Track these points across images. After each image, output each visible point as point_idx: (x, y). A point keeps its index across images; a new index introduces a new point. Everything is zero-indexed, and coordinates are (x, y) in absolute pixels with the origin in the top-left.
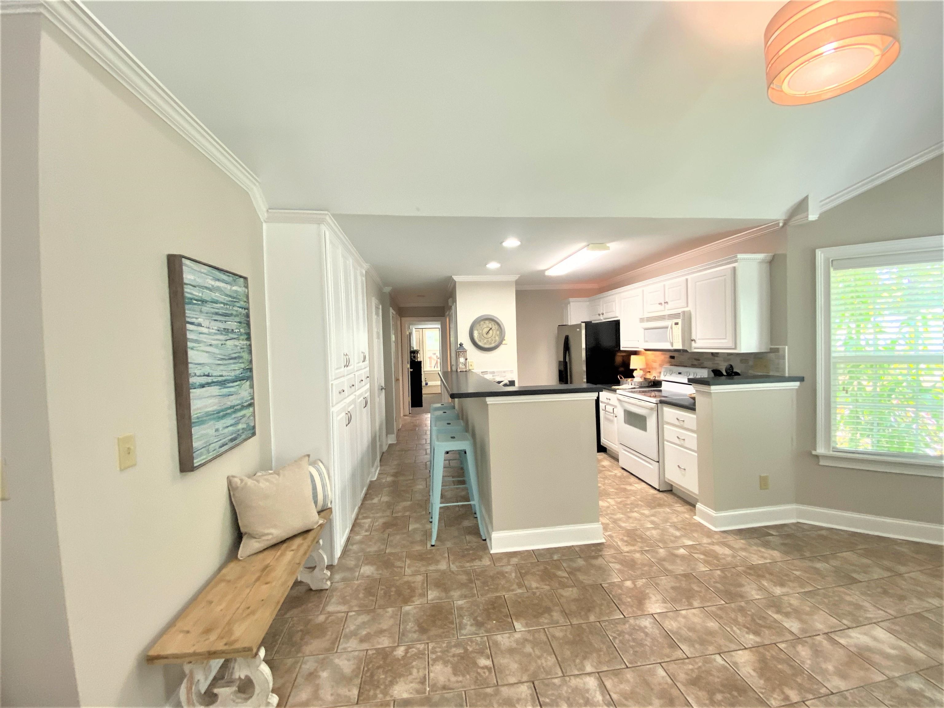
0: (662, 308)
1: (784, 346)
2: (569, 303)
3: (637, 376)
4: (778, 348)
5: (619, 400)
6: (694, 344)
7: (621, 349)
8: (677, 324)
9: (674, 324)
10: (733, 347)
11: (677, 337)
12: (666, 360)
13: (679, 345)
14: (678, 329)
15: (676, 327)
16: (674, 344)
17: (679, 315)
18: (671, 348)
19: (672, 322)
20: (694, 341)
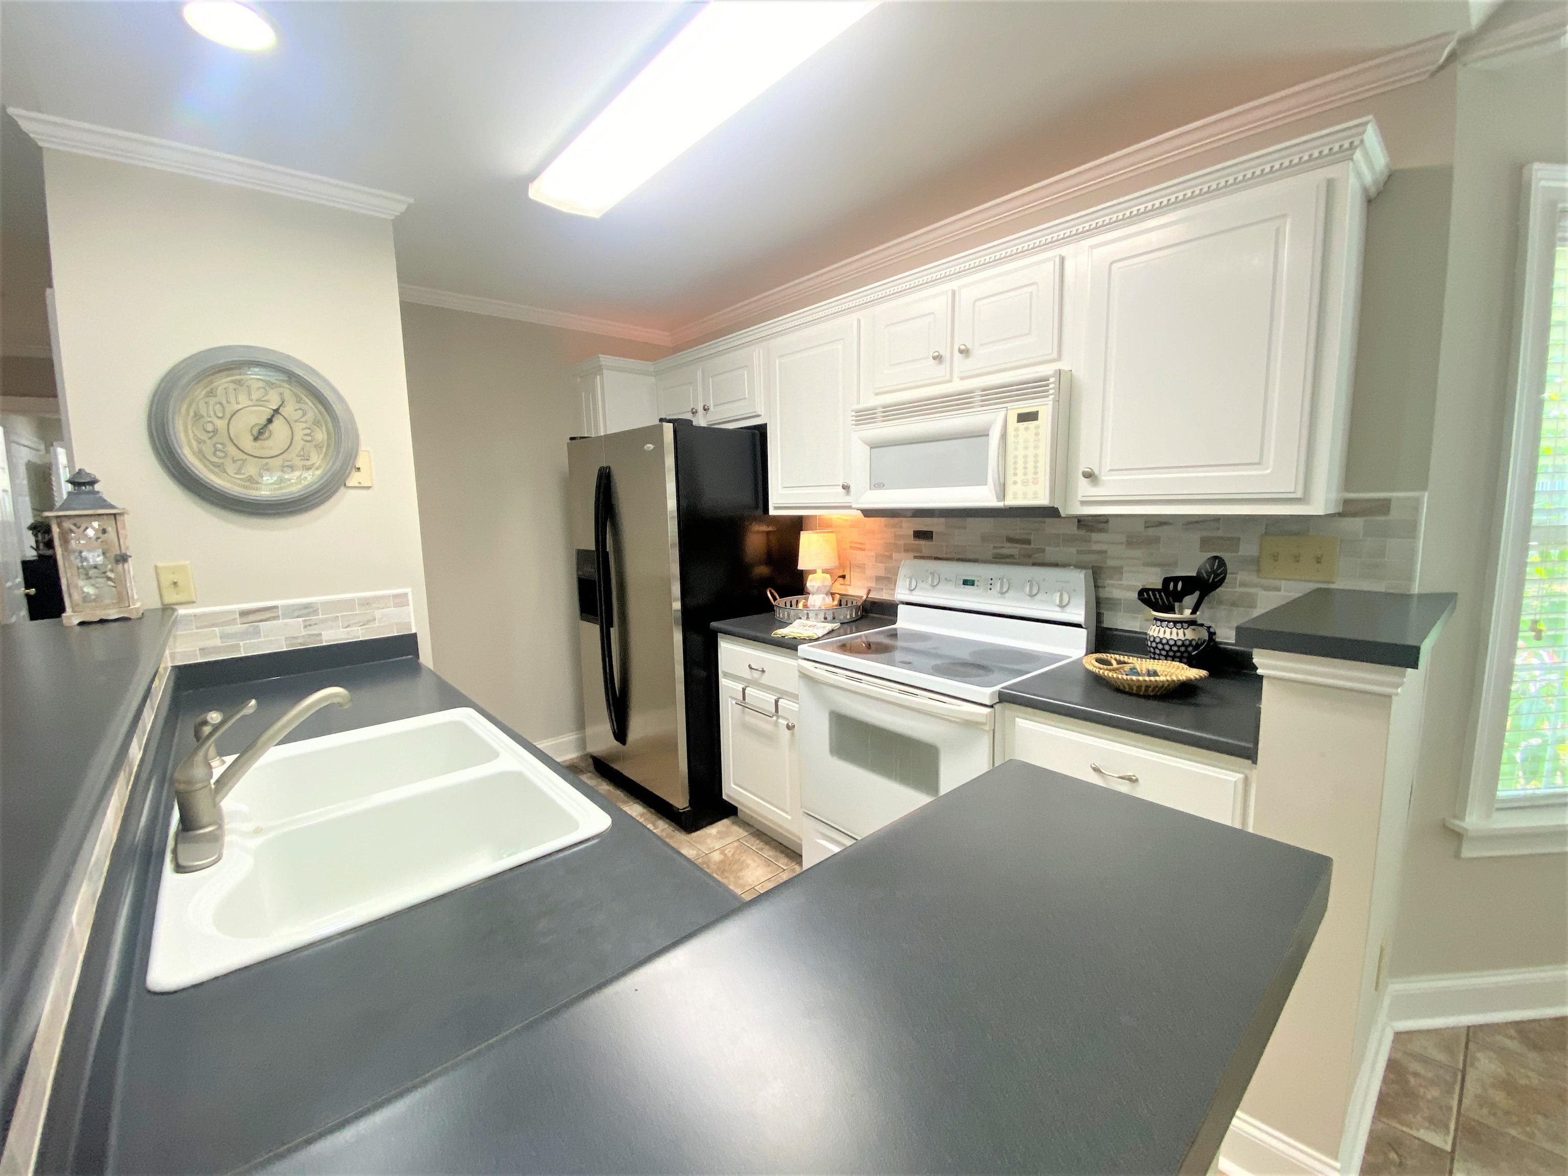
0: (941, 371)
1: (1422, 493)
2: (599, 370)
3: (818, 591)
4: (1388, 501)
5: (805, 676)
6: (1084, 489)
7: (772, 512)
8: (1026, 417)
9: (1013, 418)
10: (1299, 495)
11: (1030, 465)
12: (899, 542)
13: (1035, 493)
14: (1037, 434)
15: (1027, 429)
16: (1012, 489)
17: (1040, 387)
18: (993, 502)
19: (1004, 414)
20: (1090, 476)
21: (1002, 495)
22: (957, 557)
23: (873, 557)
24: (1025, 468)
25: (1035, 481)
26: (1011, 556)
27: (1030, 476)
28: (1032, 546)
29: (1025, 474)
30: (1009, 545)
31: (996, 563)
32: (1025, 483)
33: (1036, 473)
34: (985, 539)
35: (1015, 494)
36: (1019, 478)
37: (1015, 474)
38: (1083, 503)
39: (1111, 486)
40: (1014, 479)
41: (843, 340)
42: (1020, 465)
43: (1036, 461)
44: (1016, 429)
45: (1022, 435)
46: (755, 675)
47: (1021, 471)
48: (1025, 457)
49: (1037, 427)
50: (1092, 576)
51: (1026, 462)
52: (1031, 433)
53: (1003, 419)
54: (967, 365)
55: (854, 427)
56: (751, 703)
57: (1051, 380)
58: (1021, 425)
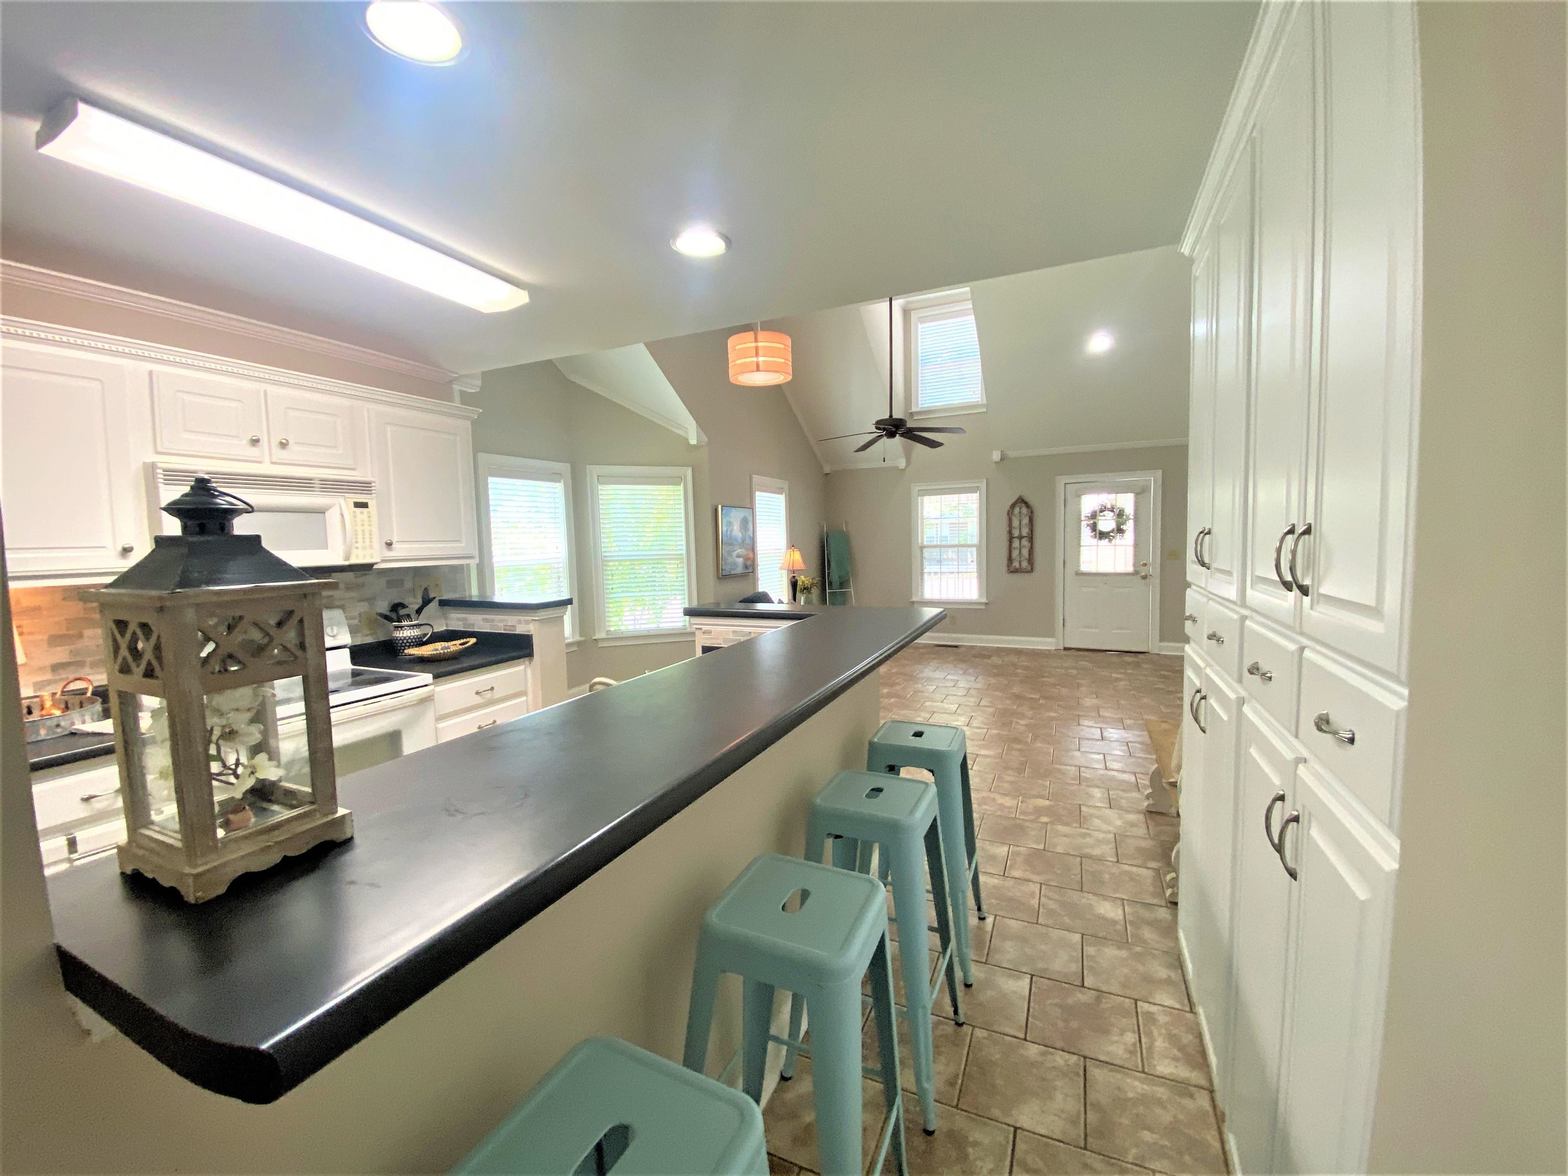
8: (360, 505)
9: (350, 505)
10: (475, 555)
11: (367, 536)
13: (372, 555)
14: (369, 517)
15: (362, 513)
16: (355, 552)
17: (365, 487)
18: (339, 561)
19: (341, 500)
20: (389, 545)
21: (347, 558)
24: (364, 538)
25: (371, 547)
27: (367, 543)
29: (364, 542)
32: (364, 548)
33: (371, 542)
35: (357, 556)
36: (360, 545)
37: (357, 542)
38: (384, 561)
39: (400, 551)
40: (356, 545)
41: (101, 381)
42: (360, 536)
43: (371, 535)
44: (354, 512)
45: (359, 516)
46: (97, 805)
47: (360, 540)
48: (363, 531)
49: (369, 512)
50: (344, 612)
51: (363, 534)
52: (365, 516)
53: (342, 504)
54: (284, 455)
55: (161, 485)
56: (91, 849)
57: (373, 485)
58: (357, 509)
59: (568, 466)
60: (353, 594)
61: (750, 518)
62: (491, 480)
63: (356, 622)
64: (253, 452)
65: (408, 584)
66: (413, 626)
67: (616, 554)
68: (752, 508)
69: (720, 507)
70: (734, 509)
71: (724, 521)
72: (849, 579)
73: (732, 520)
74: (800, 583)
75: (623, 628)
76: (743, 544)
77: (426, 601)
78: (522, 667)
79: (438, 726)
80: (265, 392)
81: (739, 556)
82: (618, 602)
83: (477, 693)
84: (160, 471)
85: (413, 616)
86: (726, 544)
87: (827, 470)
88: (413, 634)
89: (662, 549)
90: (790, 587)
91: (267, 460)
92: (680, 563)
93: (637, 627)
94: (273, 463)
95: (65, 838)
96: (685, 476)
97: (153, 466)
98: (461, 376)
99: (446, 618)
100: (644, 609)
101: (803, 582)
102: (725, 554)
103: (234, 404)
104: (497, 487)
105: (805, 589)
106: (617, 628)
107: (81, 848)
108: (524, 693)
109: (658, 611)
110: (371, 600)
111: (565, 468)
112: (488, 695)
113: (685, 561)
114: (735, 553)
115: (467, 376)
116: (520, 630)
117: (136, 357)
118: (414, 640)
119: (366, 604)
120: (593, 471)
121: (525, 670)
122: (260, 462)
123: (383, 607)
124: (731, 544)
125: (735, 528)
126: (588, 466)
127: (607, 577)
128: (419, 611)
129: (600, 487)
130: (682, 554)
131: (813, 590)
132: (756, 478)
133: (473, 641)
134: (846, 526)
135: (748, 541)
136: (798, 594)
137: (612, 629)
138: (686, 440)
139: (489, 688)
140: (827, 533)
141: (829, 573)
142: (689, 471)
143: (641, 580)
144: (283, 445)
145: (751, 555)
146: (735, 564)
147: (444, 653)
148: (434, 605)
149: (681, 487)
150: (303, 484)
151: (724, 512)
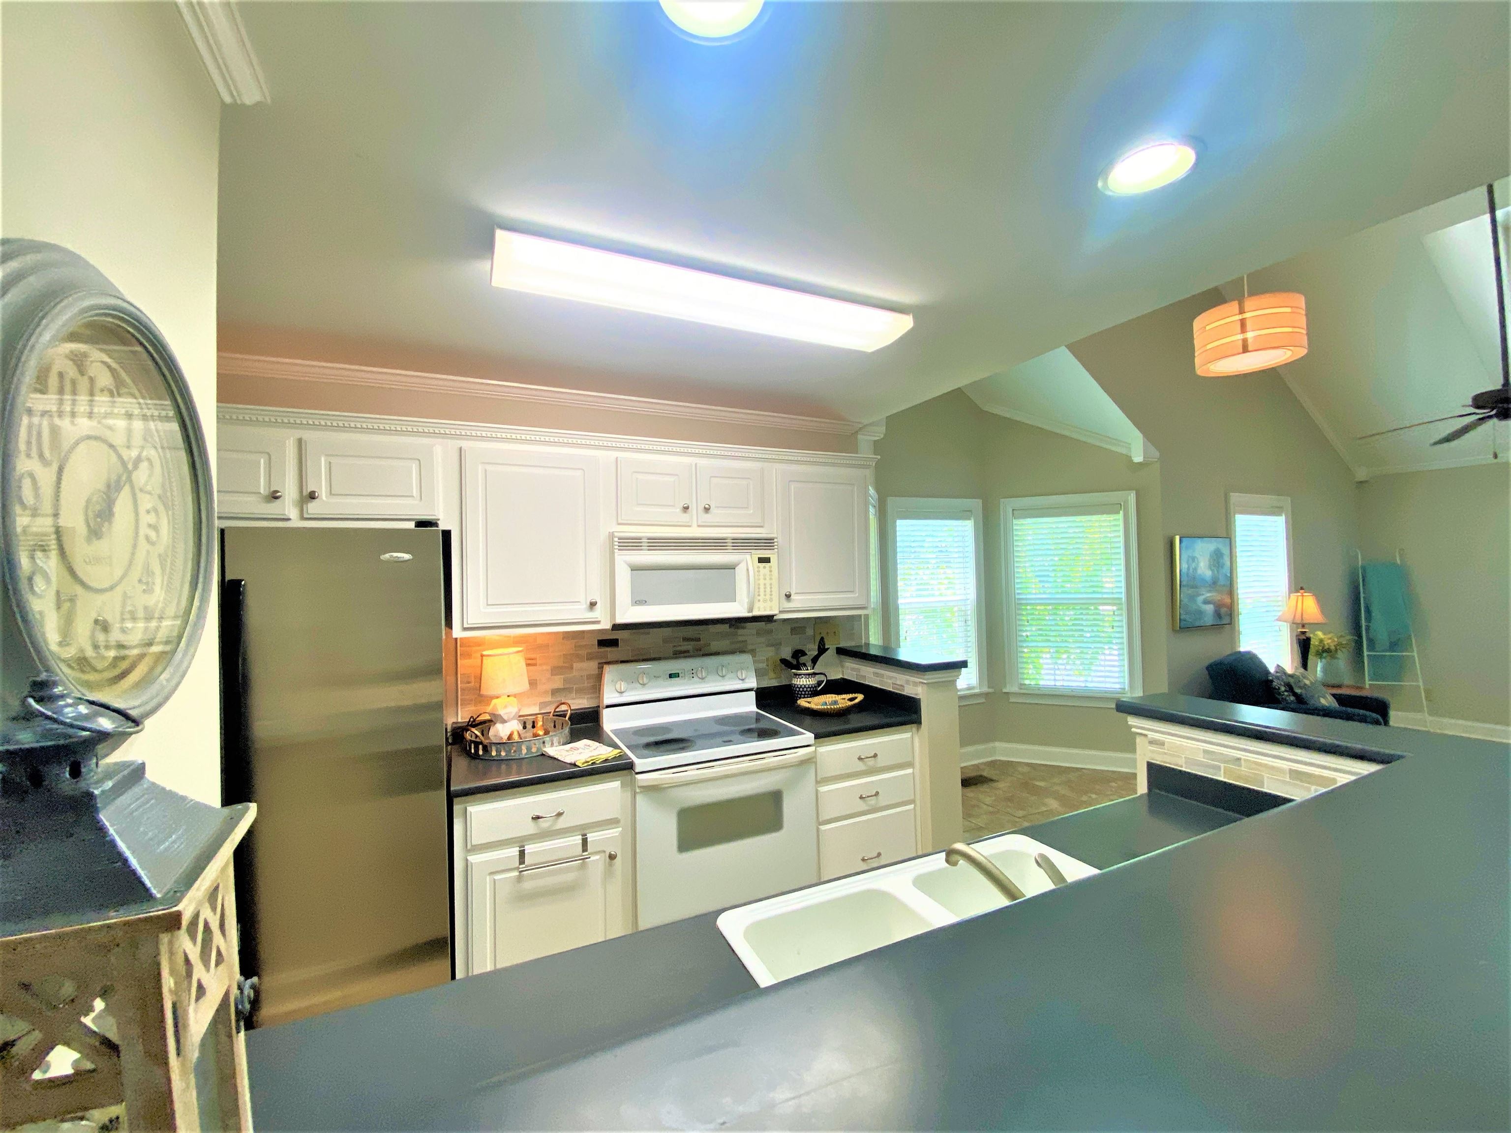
8: (763, 560)
9: (755, 560)
10: (866, 605)
11: (768, 590)
12: (580, 652)
13: (771, 607)
14: (771, 571)
15: (765, 567)
16: (757, 605)
17: (768, 543)
18: (745, 614)
19: (748, 557)
20: (788, 596)
21: (751, 610)
22: (641, 658)
23: (548, 670)
24: (765, 591)
25: (771, 600)
26: (688, 651)
27: (768, 597)
28: (702, 642)
29: (765, 595)
30: (686, 643)
31: (676, 658)
32: (765, 601)
33: (771, 595)
34: (665, 641)
35: (759, 608)
36: (761, 598)
37: (759, 595)
38: (781, 612)
39: (798, 601)
40: (759, 598)
41: (582, 469)
42: (762, 590)
43: (771, 588)
44: (758, 567)
45: (762, 571)
46: (544, 824)
47: (762, 593)
48: (765, 584)
49: (770, 567)
50: (754, 656)
51: (765, 588)
52: (767, 571)
53: (747, 560)
54: (707, 518)
55: (616, 551)
56: (536, 862)
57: (775, 540)
58: (760, 564)
59: (980, 501)
60: (762, 640)
61: (1226, 551)
62: (899, 523)
63: (764, 665)
64: (685, 517)
65: (810, 632)
66: (809, 675)
67: (1033, 596)
68: (1228, 536)
69: (1177, 538)
70: (1199, 540)
71: (1184, 557)
72: (1409, 637)
73: (1196, 554)
74: (1314, 642)
75: (1042, 683)
76: (1214, 583)
77: (822, 650)
78: (908, 735)
79: (819, 789)
80: (696, 464)
81: (1206, 602)
82: (1035, 652)
83: (860, 759)
84: (616, 539)
85: (809, 664)
86: (1187, 586)
87: (1362, 474)
88: (808, 683)
89: (1094, 592)
90: (1296, 647)
91: (695, 524)
92: (1118, 609)
93: (1058, 683)
94: (699, 526)
95: (518, 849)
96: (1126, 502)
97: (612, 535)
98: (867, 425)
99: (842, 666)
100: (1068, 658)
101: (1321, 641)
102: (1185, 601)
103: (672, 479)
104: (904, 528)
105: (1324, 651)
106: (1033, 683)
107: (528, 860)
108: (910, 764)
109: (1086, 667)
110: (777, 645)
111: (976, 504)
112: (871, 762)
113: (1124, 607)
114: (1200, 599)
115: (871, 424)
116: (909, 691)
117: (607, 448)
118: (809, 689)
119: (773, 649)
120: (1007, 505)
121: (912, 737)
122: (690, 526)
123: (787, 654)
124: (1194, 587)
125: (1202, 564)
126: (1002, 500)
127: (1021, 623)
128: (815, 660)
129: (1015, 522)
130: (1120, 599)
131: (1340, 654)
132: (1235, 497)
133: (860, 697)
134: (1401, 556)
135: (1222, 581)
136: (1311, 658)
137: (1027, 682)
138: (1129, 458)
139: (872, 754)
140: (1364, 569)
141: (1368, 628)
142: (1132, 497)
143: (1062, 628)
144: (707, 510)
145: (1228, 600)
146: (1200, 613)
147: (831, 708)
148: (830, 654)
149: (1121, 516)
150: (718, 544)
151: (1183, 544)
